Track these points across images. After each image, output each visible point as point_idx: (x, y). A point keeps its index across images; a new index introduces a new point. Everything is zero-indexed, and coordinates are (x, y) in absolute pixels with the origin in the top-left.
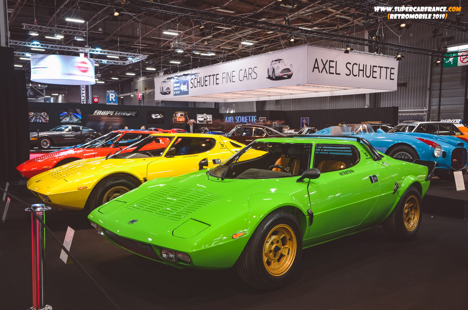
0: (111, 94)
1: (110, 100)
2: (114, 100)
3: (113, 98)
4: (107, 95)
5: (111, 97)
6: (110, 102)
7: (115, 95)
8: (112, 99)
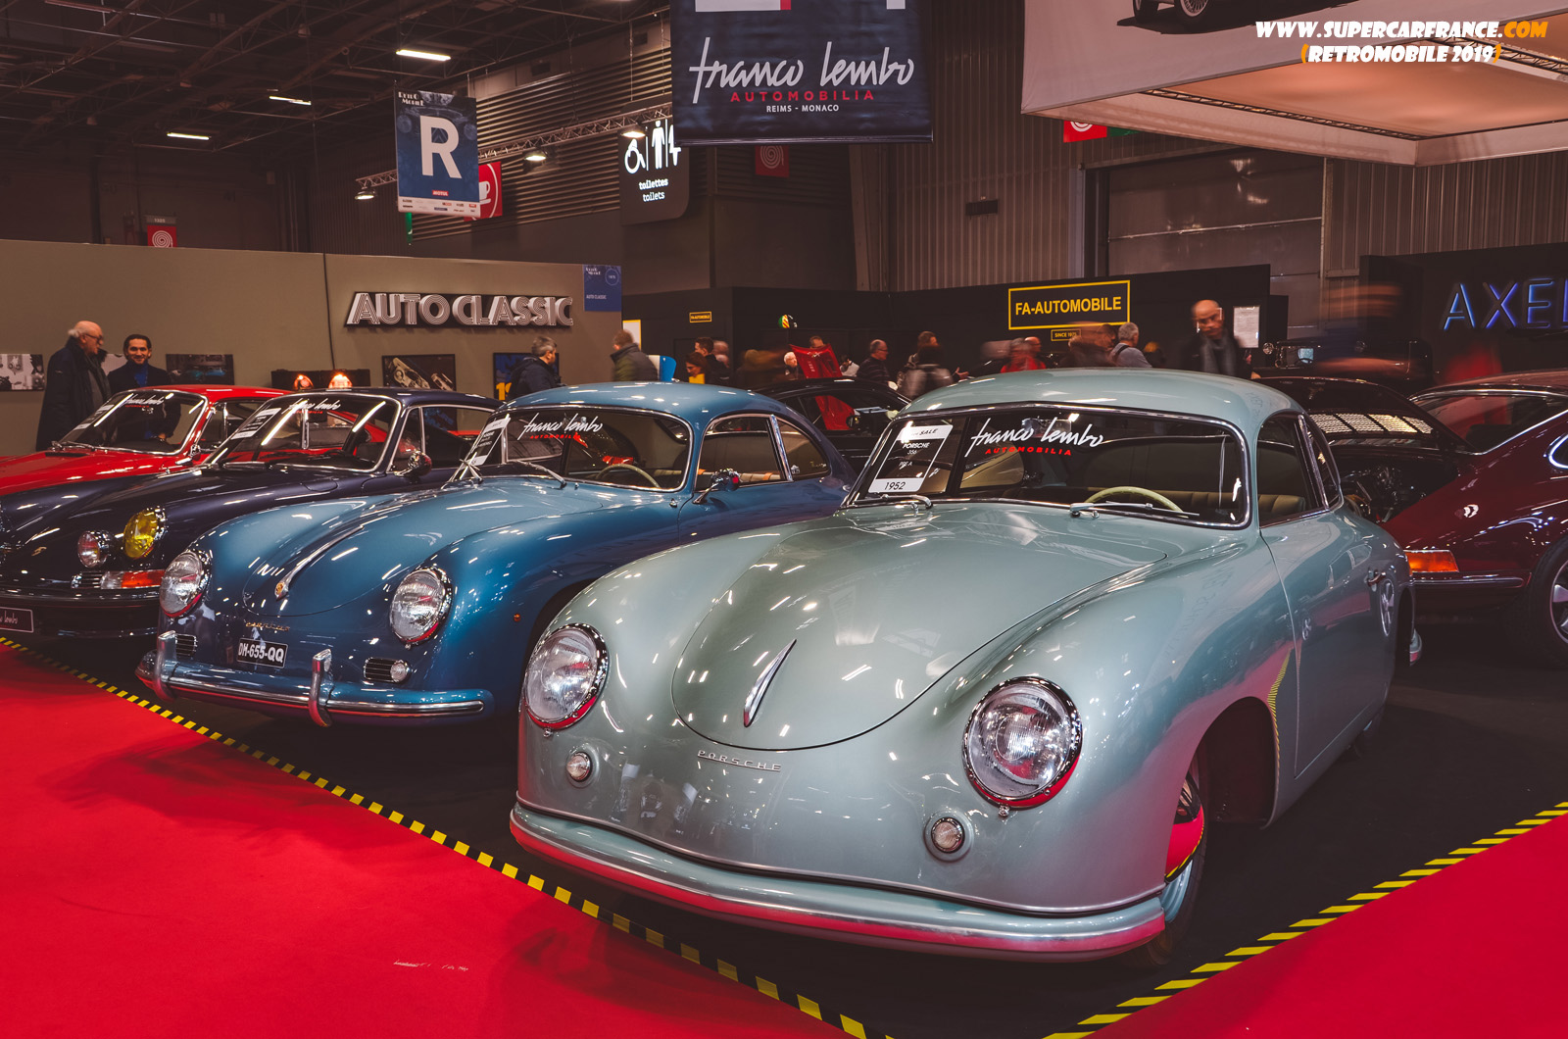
0: (428, 123)
1: (428, 169)
2: (454, 172)
3: (446, 150)
4: (402, 123)
5: (428, 147)
6: (424, 188)
7: (460, 128)
8: (437, 158)
